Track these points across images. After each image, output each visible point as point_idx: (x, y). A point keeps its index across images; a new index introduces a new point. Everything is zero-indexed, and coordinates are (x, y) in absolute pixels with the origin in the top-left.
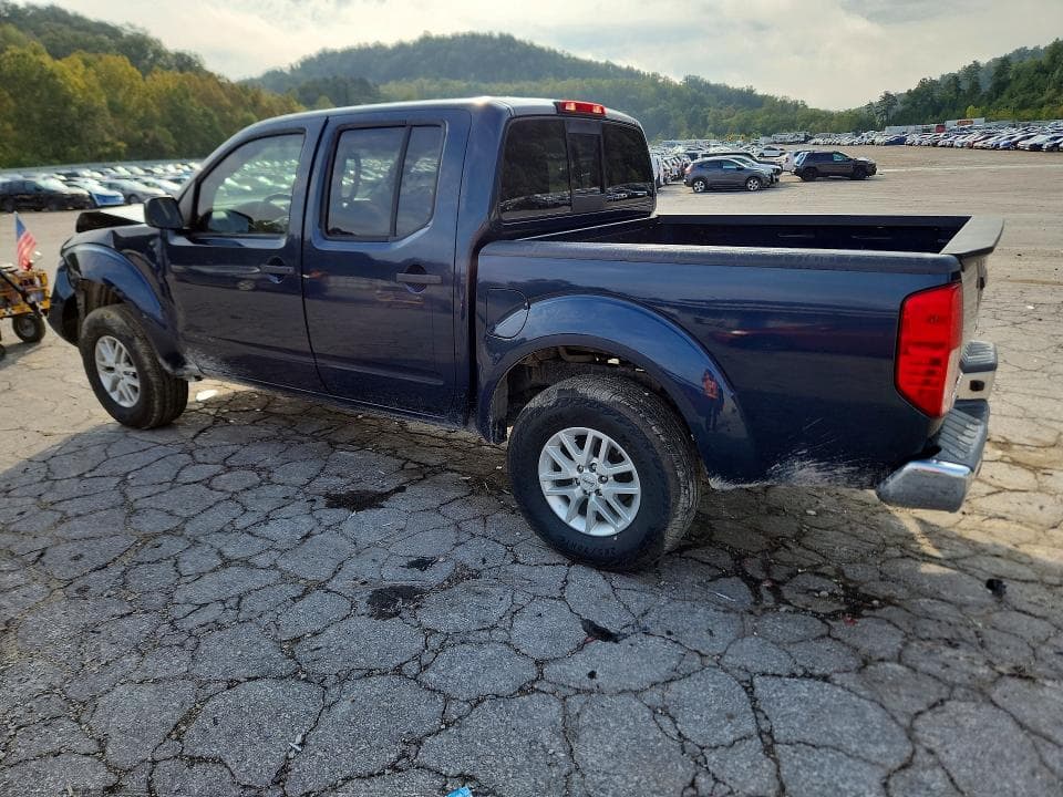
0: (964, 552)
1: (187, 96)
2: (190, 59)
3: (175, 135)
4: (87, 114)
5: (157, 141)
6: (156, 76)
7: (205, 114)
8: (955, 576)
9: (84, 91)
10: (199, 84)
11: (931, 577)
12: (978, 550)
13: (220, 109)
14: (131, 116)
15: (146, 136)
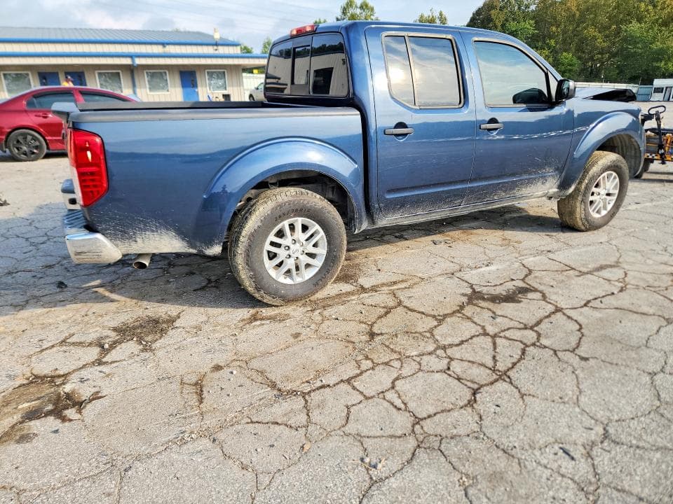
0: (81, 296)
8: (83, 284)
11: (94, 280)
12: (74, 300)
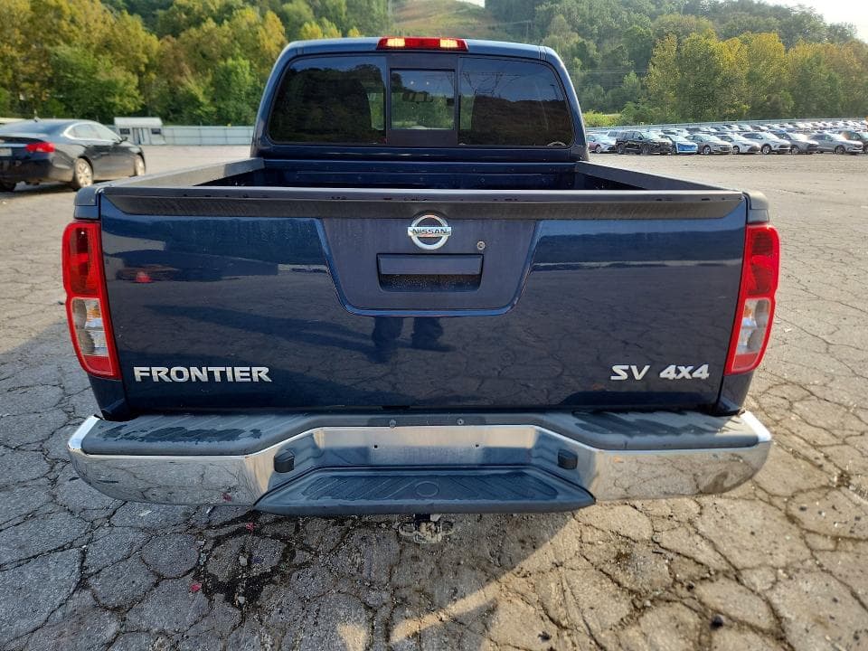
1: (819, 64)
2: (844, 30)
3: (795, 98)
4: (728, 82)
5: (777, 103)
6: (797, 48)
7: (830, 79)
9: (731, 65)
10: (836, 53)
13: (847, 73)
14: (764, 83)
15: (769, 99)
